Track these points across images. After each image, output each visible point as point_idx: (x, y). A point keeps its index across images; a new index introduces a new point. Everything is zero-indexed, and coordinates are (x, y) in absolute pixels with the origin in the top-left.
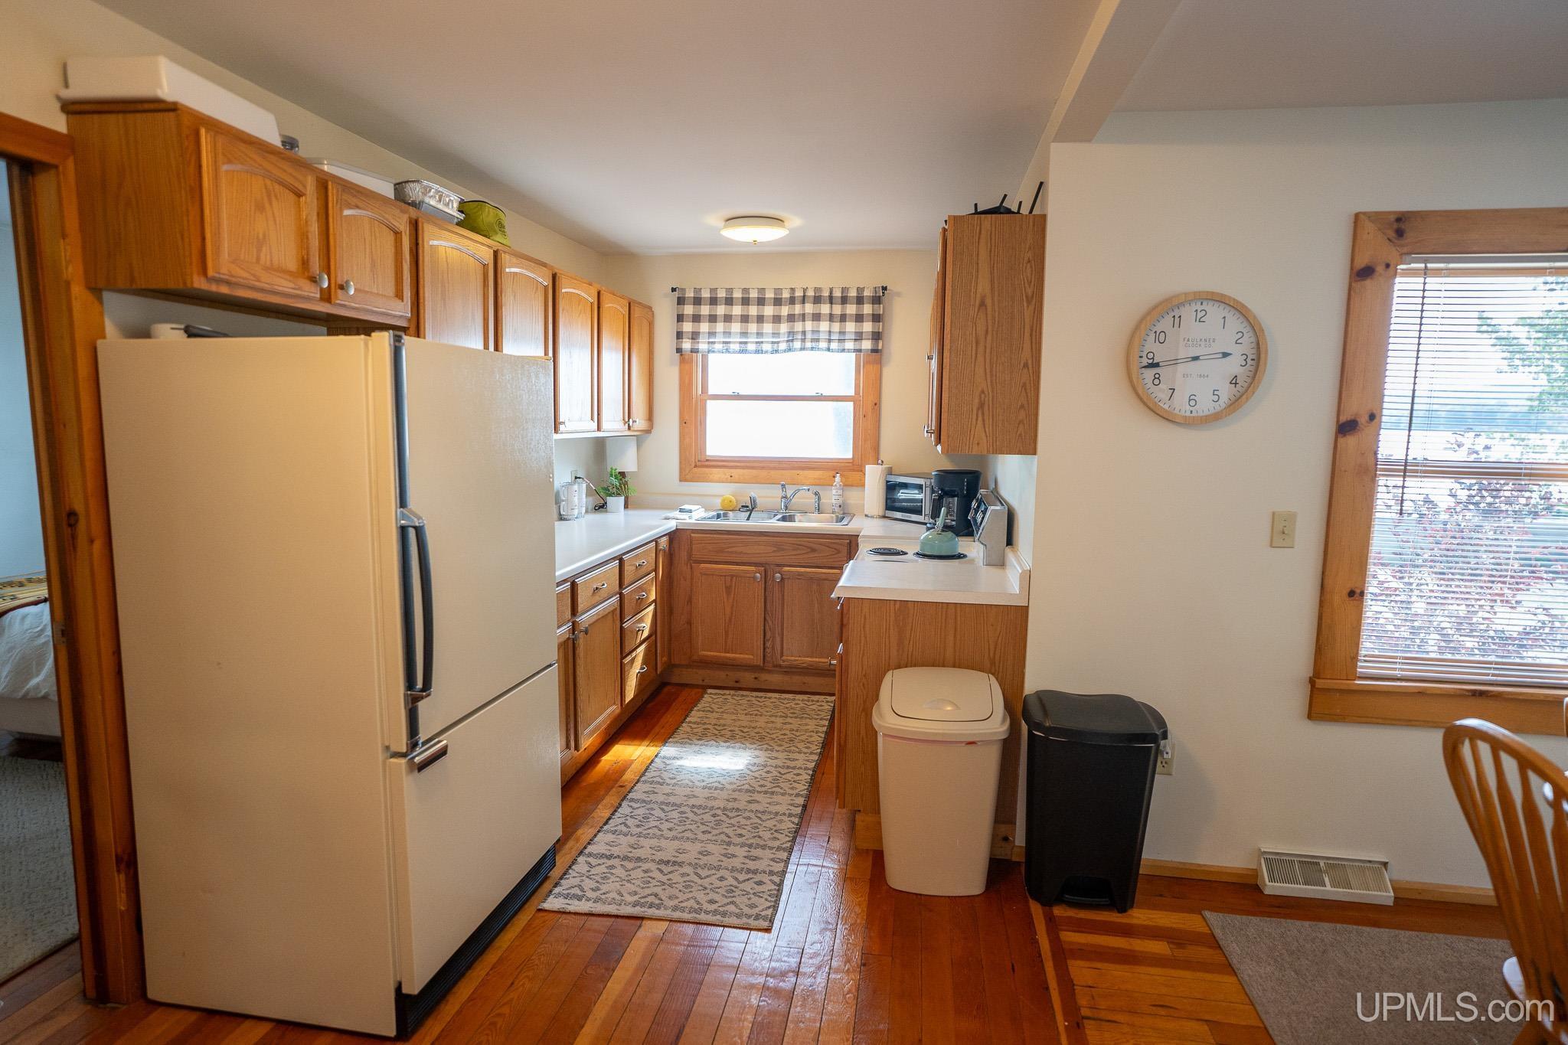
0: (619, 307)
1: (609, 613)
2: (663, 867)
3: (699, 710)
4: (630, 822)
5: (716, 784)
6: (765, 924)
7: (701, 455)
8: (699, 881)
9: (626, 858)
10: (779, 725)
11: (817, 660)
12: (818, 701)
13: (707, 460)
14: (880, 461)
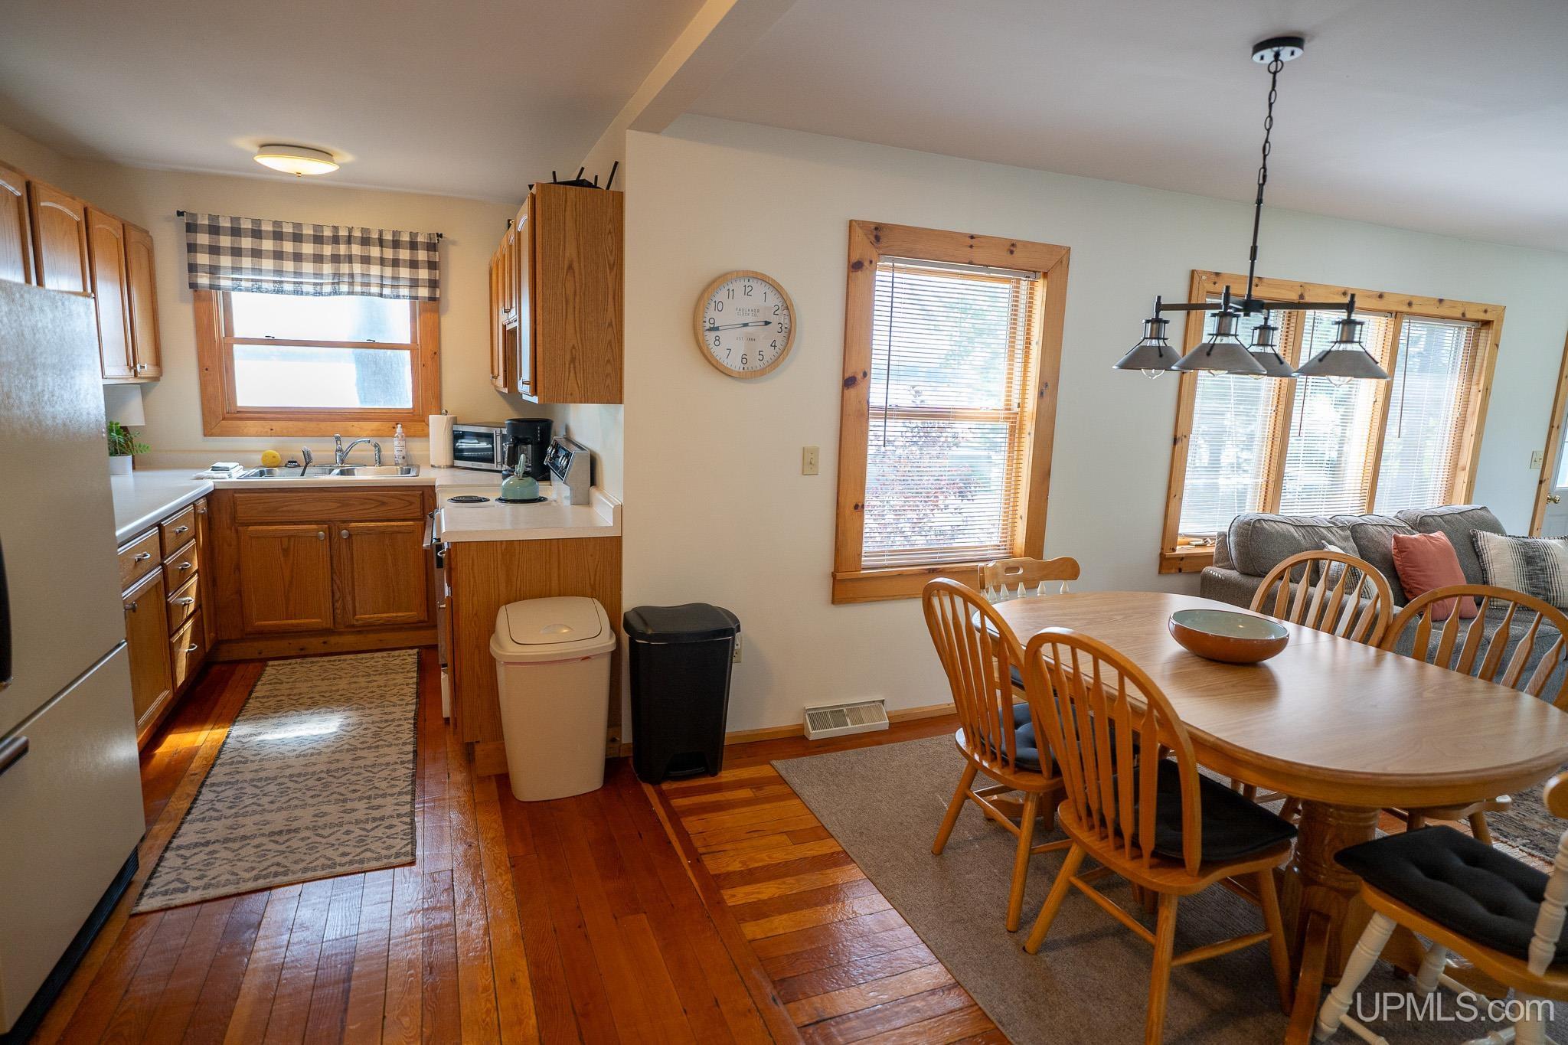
0: (111, 229)
1: (151, 589)
2: (276, 838)
3: (264, 684)
4: (218, 806)
5: (312, 751)
6: (409, 859)
7: (230, 406)
8: (324, 841)
9: (227, 840)
10: (363, 685)
11: (395, 614)
12: (399, 656)
13: (238, 412)
14: (444, 411)
